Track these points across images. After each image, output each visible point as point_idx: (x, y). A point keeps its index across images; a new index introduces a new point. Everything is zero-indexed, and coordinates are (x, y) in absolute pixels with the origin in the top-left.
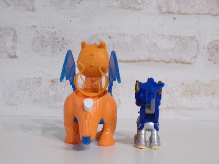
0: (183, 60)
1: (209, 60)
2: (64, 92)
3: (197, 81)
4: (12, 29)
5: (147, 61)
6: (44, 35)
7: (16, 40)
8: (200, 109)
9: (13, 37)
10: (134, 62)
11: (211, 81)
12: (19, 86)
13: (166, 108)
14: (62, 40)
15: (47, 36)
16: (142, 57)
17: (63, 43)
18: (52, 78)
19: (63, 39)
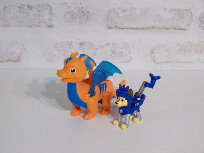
0: (180, 27)
1: (200, 27)
2: (89, 52)
3: (190, 43)
4: (48, 6)
5: (152, 28)
6: (73, 9)
7: (52, 14)
8: (190, 62)
9: (49, 11)
10: (142, 29)
11: (200, 42)
12: (56, 48)
13: (165, 62)
14: (87, 14)
15: (75, 11)
16: (148, 25)
17: (88, 15)
18: (81, 42)
19: (88, 12)
